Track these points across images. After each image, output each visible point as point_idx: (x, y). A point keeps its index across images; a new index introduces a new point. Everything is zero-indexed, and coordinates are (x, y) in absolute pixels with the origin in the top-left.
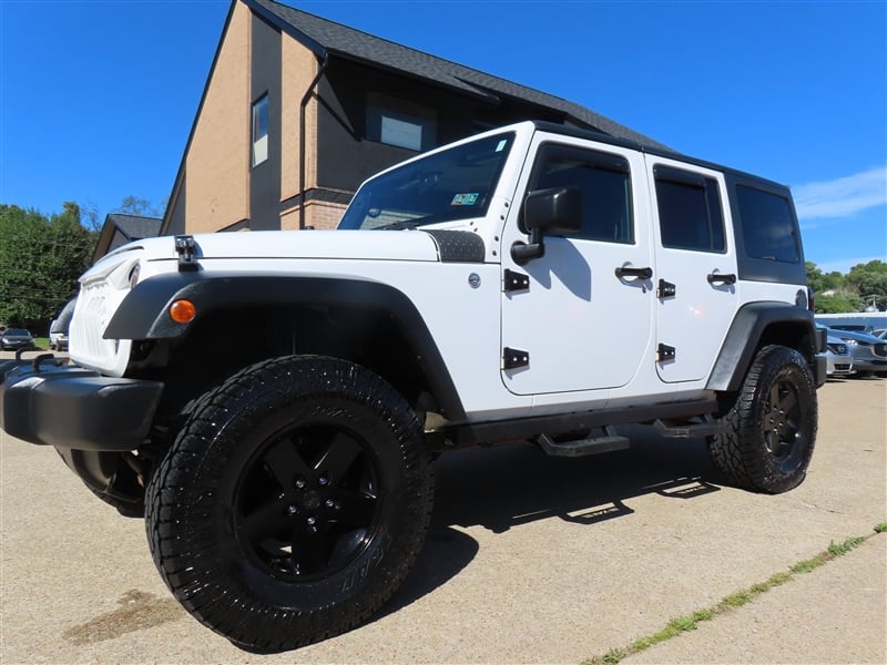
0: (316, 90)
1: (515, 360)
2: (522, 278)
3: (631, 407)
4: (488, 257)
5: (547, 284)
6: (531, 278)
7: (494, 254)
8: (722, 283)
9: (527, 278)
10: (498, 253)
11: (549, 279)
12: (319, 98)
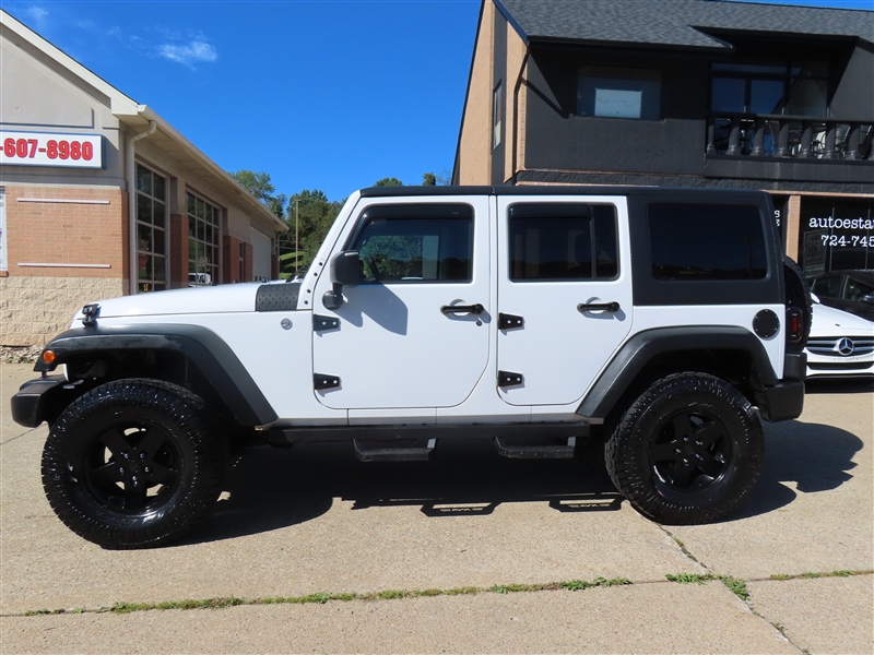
0: (525, 76)
1: (325, 383)
2: (329, 320)
3: (475, 424)
4: (300, 305)
5: (359, 323)
6: (342, 320)
7: (306, 303)
8: (602, 311)
9: (337, 320)
10: (310, 303)
11: (361, 318)
12: (528, 84)
